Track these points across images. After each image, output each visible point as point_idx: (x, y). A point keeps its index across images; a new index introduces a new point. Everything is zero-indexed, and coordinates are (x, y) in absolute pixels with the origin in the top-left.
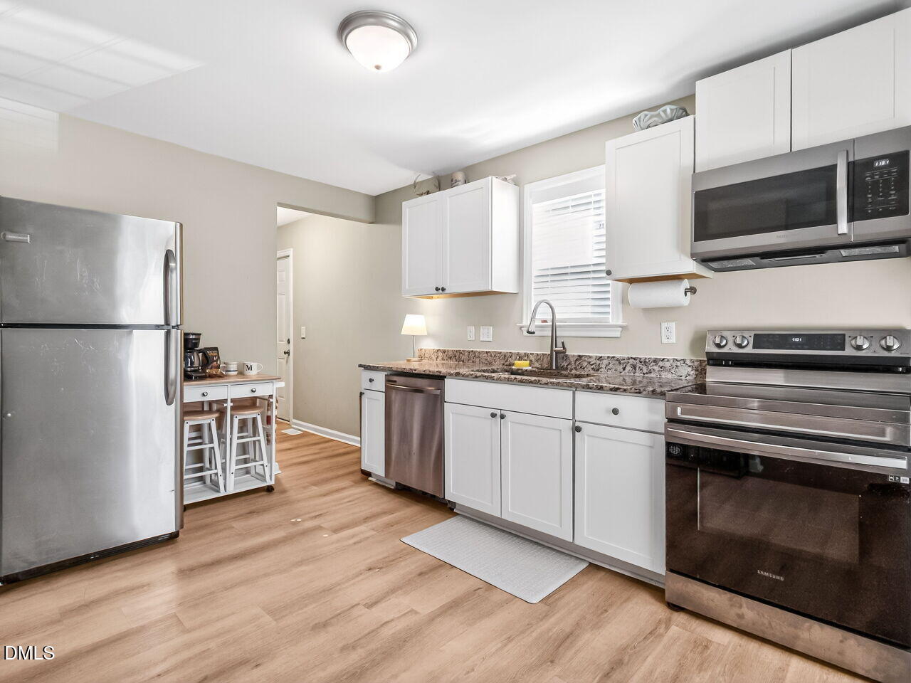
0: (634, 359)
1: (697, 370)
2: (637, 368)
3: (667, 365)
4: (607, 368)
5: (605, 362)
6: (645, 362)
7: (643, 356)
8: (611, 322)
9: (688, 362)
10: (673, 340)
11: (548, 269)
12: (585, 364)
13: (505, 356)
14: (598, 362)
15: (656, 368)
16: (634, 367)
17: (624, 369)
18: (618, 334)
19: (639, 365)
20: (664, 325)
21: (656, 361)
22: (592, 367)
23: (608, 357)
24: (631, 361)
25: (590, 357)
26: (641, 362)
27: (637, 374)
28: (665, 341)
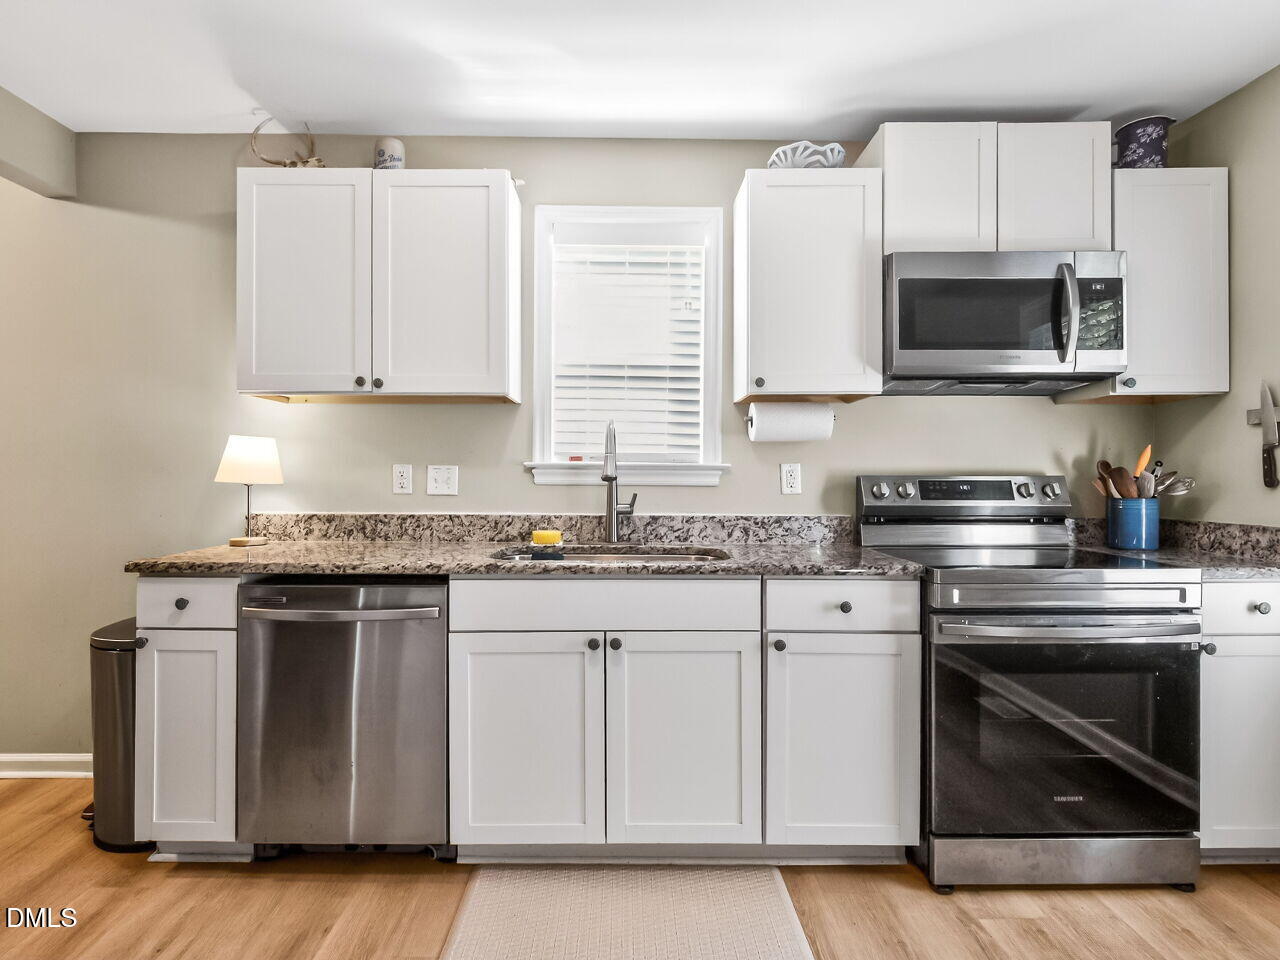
0: (746, 519)
1: (836, 532)
2: (751, 533)
3: (795, 526)
4: (702, 535)
5: (698, 526)
6: (763, 524)
7: (759, 515)
8: (701, 462)
9: (824, 521)
10: (798, 489)
11: (584, 366)
12: (662, 531)
13: (496, 523)
14: (687, 526)
15: (780, 531)
16: (746, 531)
17: (730, 535)
18: (715, 481)
19: (754, 527)
20: (785, 468)
21: (779, 521)
22: (677, 534)
23: (704, 518)
24: (741, 521)
25: (672, 519)
26: (757, 524)
27: (750, 542)
28: (786, 490)
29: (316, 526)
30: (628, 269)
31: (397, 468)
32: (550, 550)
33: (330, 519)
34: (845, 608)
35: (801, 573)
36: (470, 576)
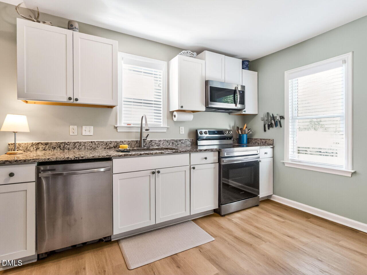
0: (173, 140)
1: (191, 143)
2: (174, 144)
3: (183, 141)
4: (163, 144)
5: (162, 142)
6: (176, 141)
7: (176, 139)
8: (162, 126)
9: (189, 140)
10: (183, 133)
11: (131, 99)
12: (153, 144)
13: (106, 144)
14: (159, 142)
15: (180, 143)
16: (173, 143)
17: (169, 144)
18: (165, 131)
19: (175, 142)
20: (181, 128)
21: (180, 140)
22: (157, 144)
23: (163, 140)
24: (172, 141)
25: (156, 141)
26: (175, 141)
27: (174, 146)
28: (181, 133)
29: (40, 146)
30: (143, 74)
31: (71, 127)
32: (126, 150)
33: (46, 144)
34: (206, 158)
35: (198, 151)
36: (120, 157)
